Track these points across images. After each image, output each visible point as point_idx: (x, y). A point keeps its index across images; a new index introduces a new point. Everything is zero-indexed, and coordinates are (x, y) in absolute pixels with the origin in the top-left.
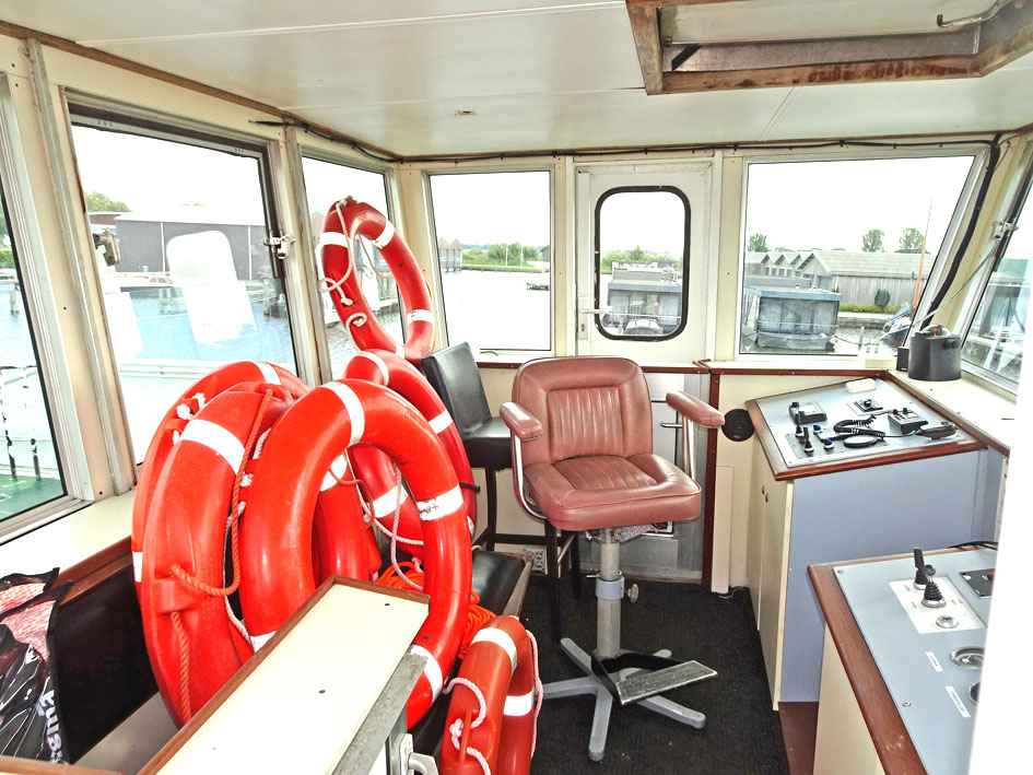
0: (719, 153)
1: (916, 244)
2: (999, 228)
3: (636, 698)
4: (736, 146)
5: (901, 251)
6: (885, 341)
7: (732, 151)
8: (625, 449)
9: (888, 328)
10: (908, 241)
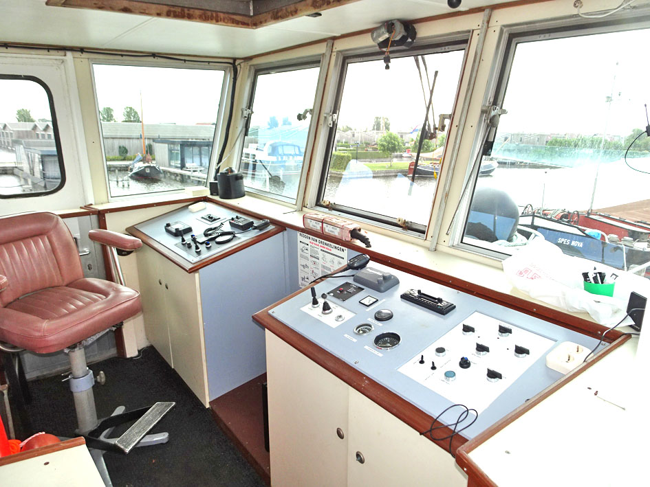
0: (69, 54)
1: (134, 117)
2: (245, 112)
3: (134, 444)
4: (82, 50)
5: (126, 121)
6: (131, 177)
7: (80, 53)
8: (63, 280)
9: (131, 170)
10: (129, 114)
